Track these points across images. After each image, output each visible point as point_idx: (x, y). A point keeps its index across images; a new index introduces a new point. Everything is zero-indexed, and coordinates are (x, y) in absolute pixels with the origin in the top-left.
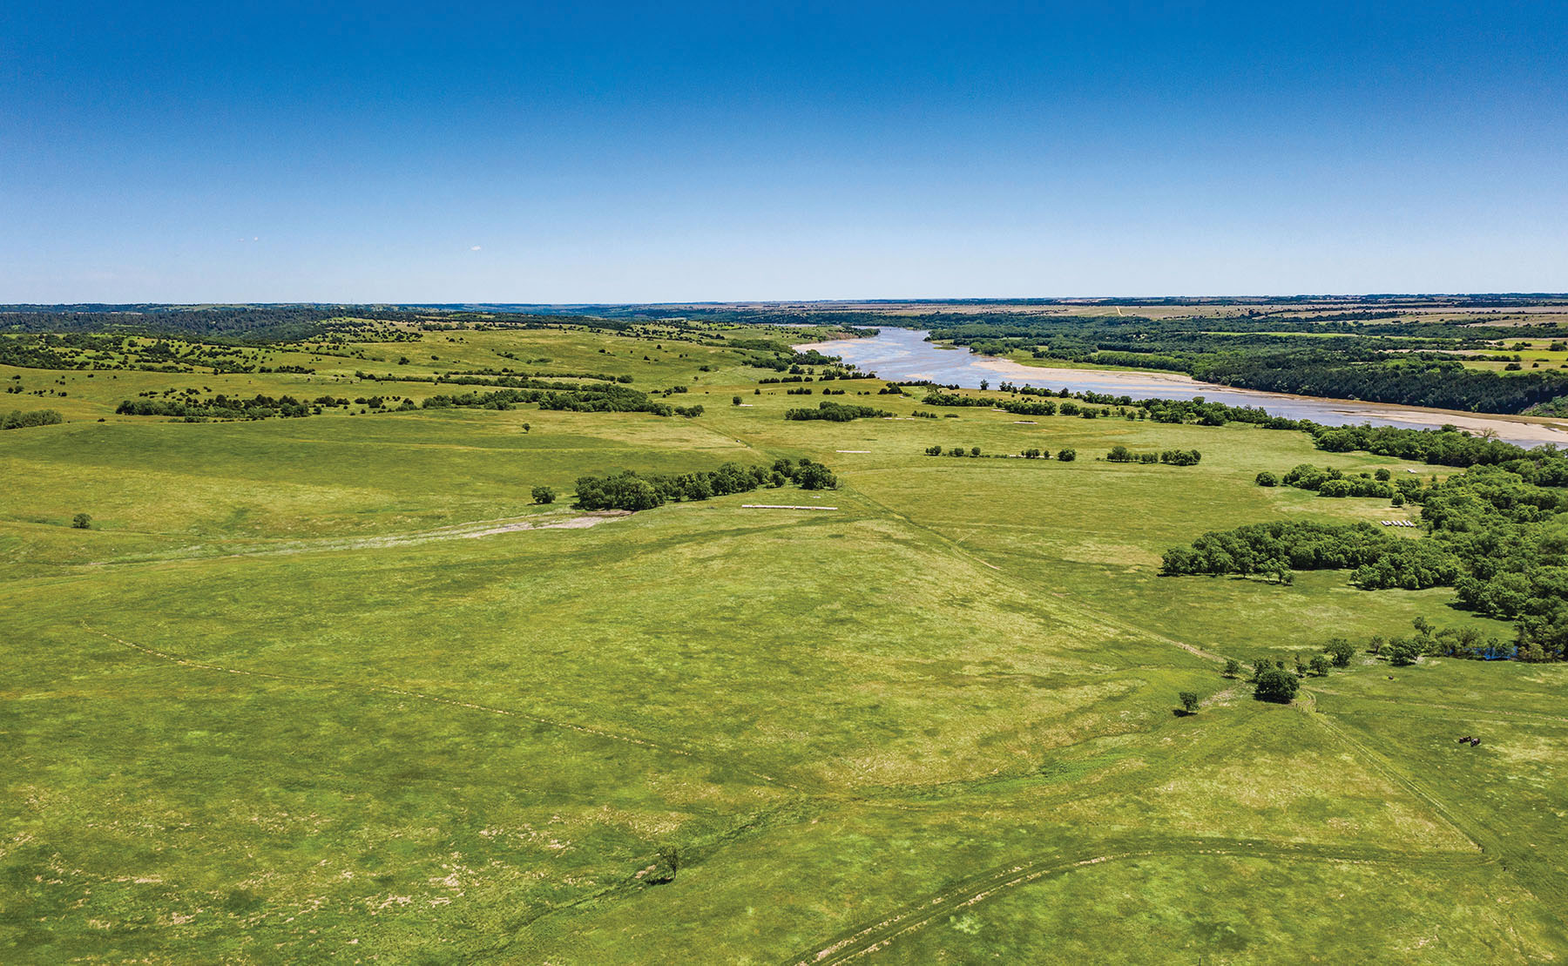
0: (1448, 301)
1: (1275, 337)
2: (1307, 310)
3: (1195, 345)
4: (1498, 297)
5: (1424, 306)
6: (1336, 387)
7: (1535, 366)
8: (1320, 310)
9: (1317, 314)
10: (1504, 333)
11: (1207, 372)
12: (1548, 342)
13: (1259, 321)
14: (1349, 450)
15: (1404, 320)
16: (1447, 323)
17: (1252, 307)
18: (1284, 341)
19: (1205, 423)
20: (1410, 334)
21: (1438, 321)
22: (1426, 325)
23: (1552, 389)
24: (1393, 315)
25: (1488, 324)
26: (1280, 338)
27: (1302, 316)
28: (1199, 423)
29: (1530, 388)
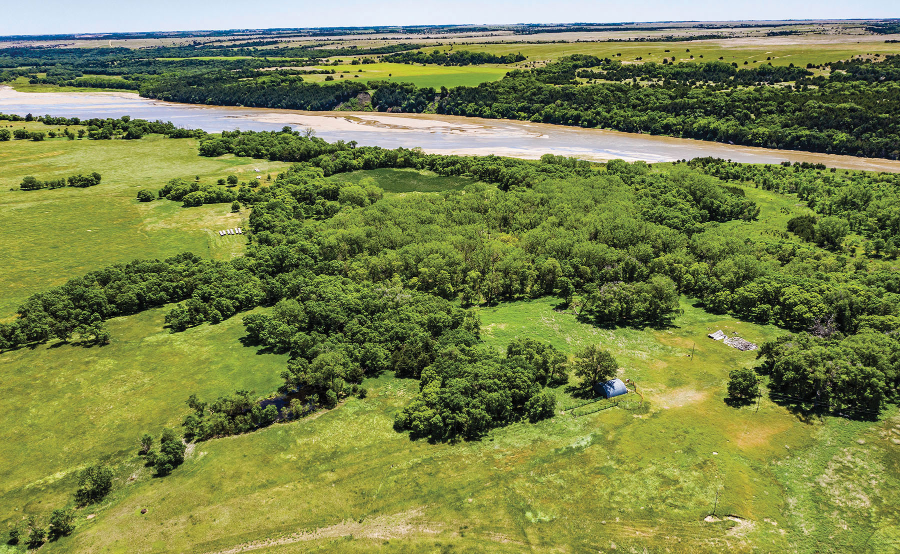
0: (308, 32)
1: (202, 61)
2: (229, 40)
3: (151, 69)
4: (332, 29)
5: (294, 36)
6: (228, 98)
7: (342, 76)
8: (234, 40)
9: (233, 43)
10: (331, 53)
11: (148, 91)
12: (351, 58)
13: (199, 49)
14: (219, 154)
15: (281, 46)
16: (303, 48)
17: (196, 39)
18: (207, 63)
19: (127, 138)
20: (283, 55)
21: (298, 46)
22: (292, 49)
23: (348, 93)
24: (276, 42)
25: (323, 48)
26: (204, 61)
27: (224, 44)
28: (123, 138)
29: (337, 93)
